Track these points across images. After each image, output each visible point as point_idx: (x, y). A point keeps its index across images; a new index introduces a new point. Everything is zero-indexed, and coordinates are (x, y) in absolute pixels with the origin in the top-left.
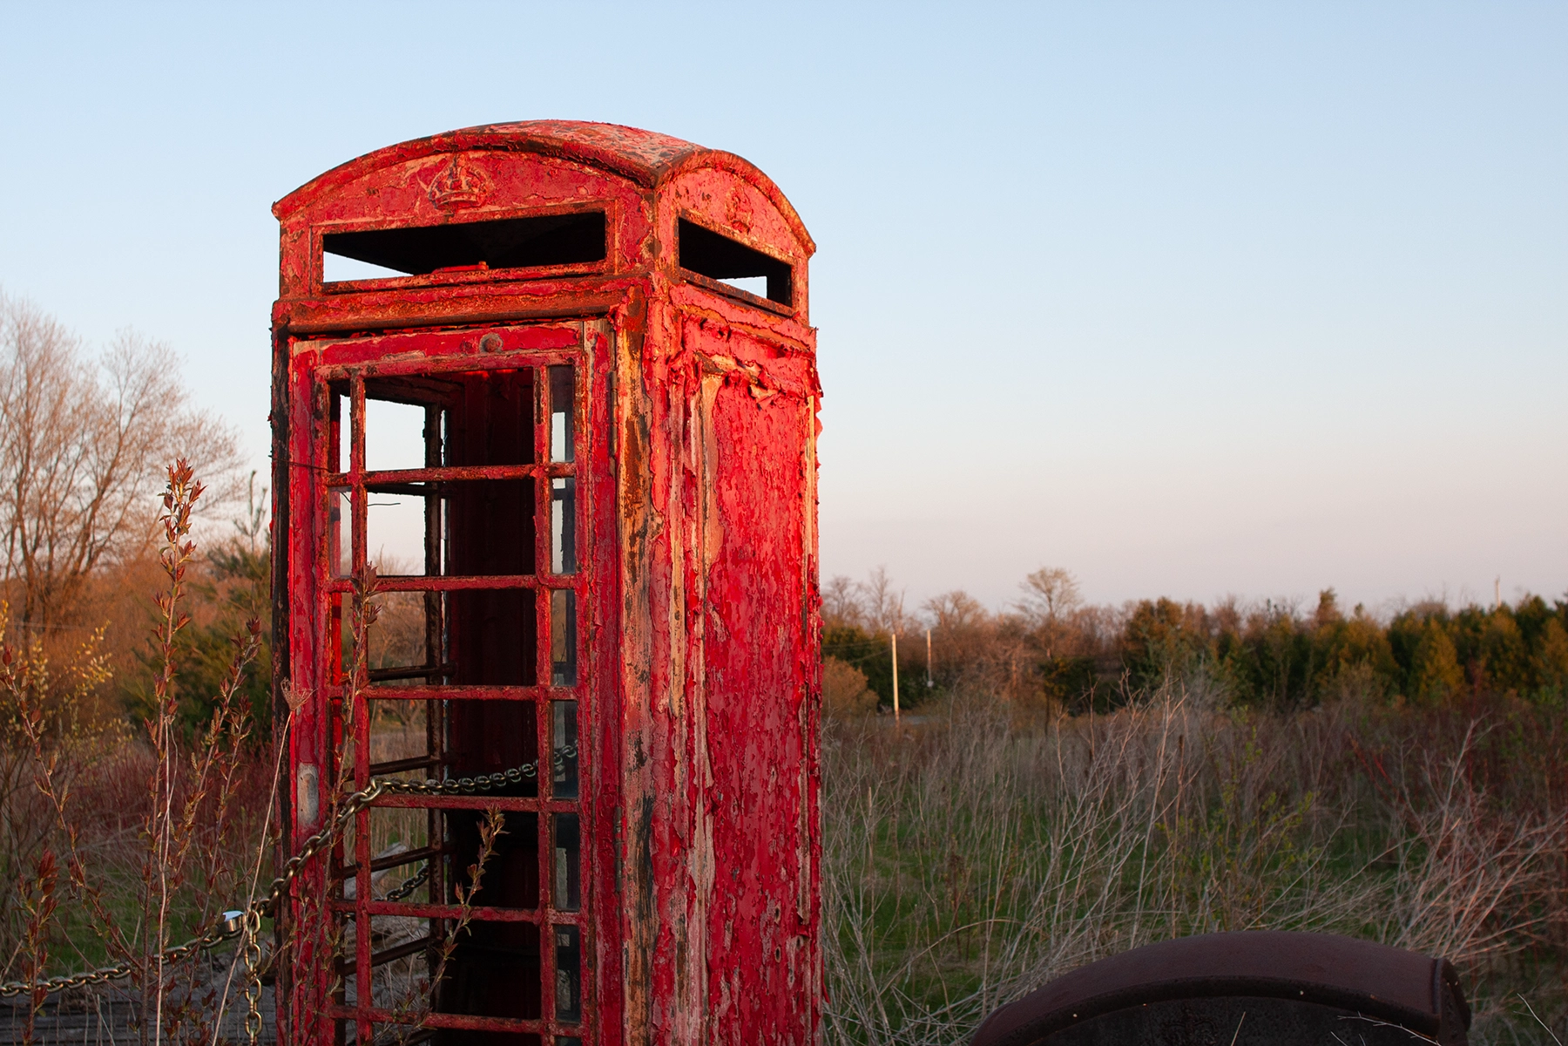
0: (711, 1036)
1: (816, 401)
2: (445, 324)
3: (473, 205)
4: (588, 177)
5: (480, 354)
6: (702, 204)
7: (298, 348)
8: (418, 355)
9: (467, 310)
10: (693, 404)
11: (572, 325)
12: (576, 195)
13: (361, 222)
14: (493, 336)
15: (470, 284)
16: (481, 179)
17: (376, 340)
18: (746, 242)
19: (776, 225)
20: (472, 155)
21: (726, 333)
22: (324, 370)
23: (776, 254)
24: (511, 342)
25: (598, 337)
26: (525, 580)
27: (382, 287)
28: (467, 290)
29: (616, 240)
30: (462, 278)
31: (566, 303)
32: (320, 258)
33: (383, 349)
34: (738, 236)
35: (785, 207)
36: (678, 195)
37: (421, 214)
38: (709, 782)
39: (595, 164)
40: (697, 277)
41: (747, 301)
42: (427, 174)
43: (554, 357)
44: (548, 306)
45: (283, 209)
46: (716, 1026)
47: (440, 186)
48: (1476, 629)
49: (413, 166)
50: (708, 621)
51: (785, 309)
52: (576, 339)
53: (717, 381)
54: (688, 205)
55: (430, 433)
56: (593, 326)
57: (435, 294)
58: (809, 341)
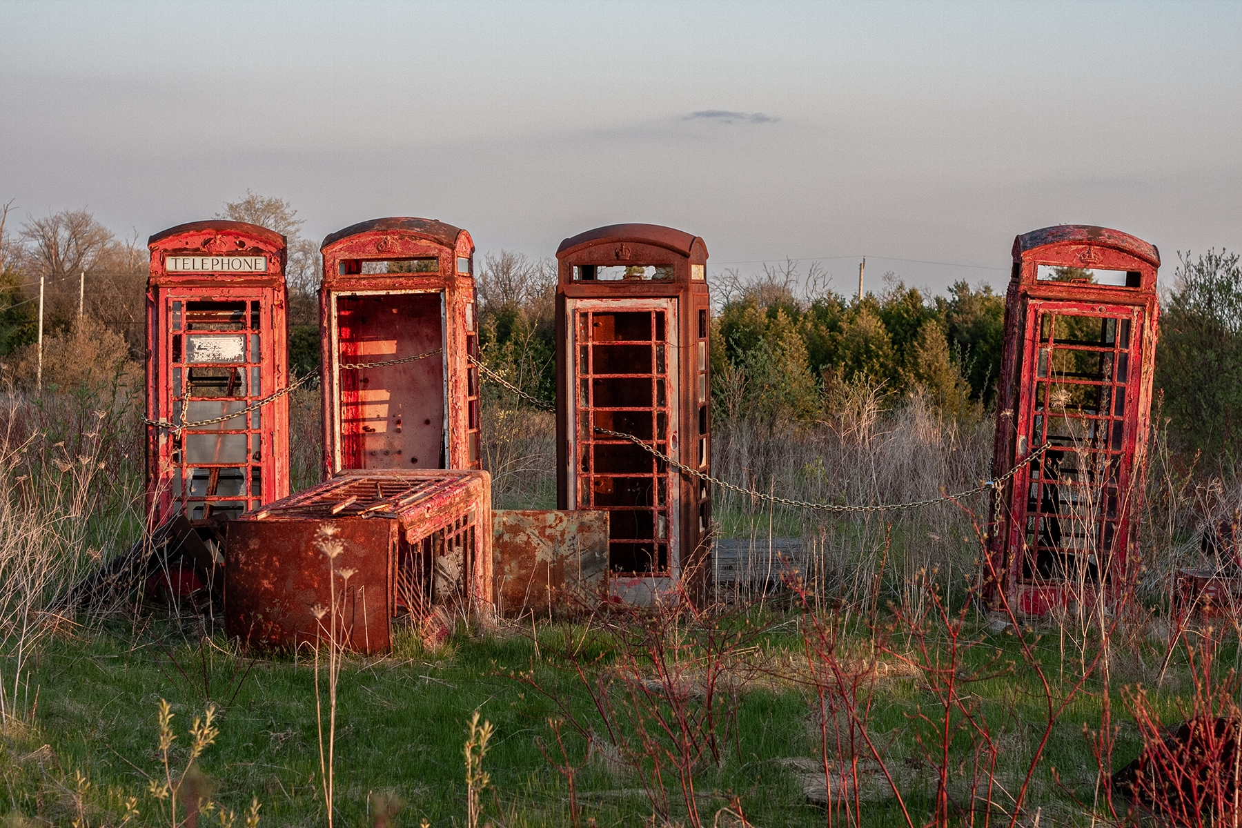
2: (1086, 301)
3: (1095, 263)
5: (1097, 312)
9: (1093, 297)
11: (1131, 307)
12: (1131, 266)
14: (1103, 307)
17: (1061, 303)
20: (1096, 247)
22: (1041, 311)
24: (1109, 310)
25: (1139, 312)
28: (1092, 291)
29: (1144, 281)
31: (1128, 300)
33: (1063, 306)
37: (1076, 263)
39: (1139, 257)
42: (1078, 251)
43: (1125, 317)
44: (1121, 299)
47: (1084, 256)
48: (833, 327)
49: (1074, 247)
52: (1132, 311)
56: (1137, 308)
57: (1081, 290)
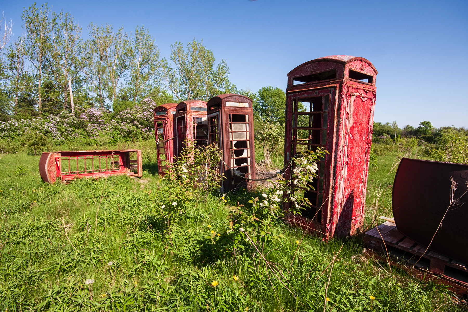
0: (344, 197)
1: (375, 100)
2: (310, 90)
3: (315, 71)
4: (334, 64)
5: (315, 95)
6: (355, 67)
7: (289, 95)
8: (305, 95)
9: (313, 88)
10: (349, 101)
11: (329, 89)
12: (332, 68)
13: (298, 76)
14: (317, 91)
15: (314, 84)
16: (317, 67)
18: (363, 73)
19: (370, 70)
20: (316, 63)
21: (357, 89)
22: (292, 98)
23: (370, 75)
24: (320, 92)
25: (333, 91)
26: (319, 129)
27: (301, 85)
29: (338, 74)
30: (313, 83)
32: (293, 82)
33: (301, 94)
34: (362, 72)
35: (372, 66)
36: (350, 66)
37: (307, 73)
38: (347, 160)
40: (352, 79)
41: (363, 83)
42: (309, 67)
43: (326, 94)
45: (288, 75)
46: (345, 196)
47: (310, 69)
49: (307, 66)
50: (349, 136)
51: (371, 84)
52: (330, 91)
53: (355, 97)
54: (351, 67)
55: (311, 107)
56: (333, 89)
57: (309, 86)
58: (375, 89)
